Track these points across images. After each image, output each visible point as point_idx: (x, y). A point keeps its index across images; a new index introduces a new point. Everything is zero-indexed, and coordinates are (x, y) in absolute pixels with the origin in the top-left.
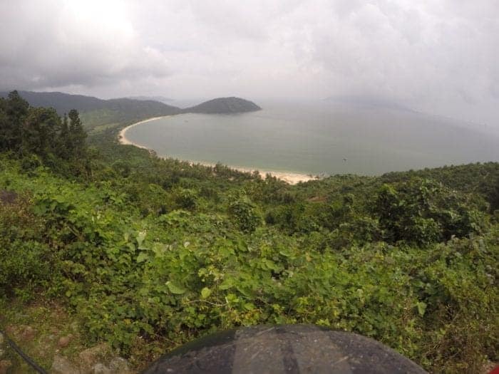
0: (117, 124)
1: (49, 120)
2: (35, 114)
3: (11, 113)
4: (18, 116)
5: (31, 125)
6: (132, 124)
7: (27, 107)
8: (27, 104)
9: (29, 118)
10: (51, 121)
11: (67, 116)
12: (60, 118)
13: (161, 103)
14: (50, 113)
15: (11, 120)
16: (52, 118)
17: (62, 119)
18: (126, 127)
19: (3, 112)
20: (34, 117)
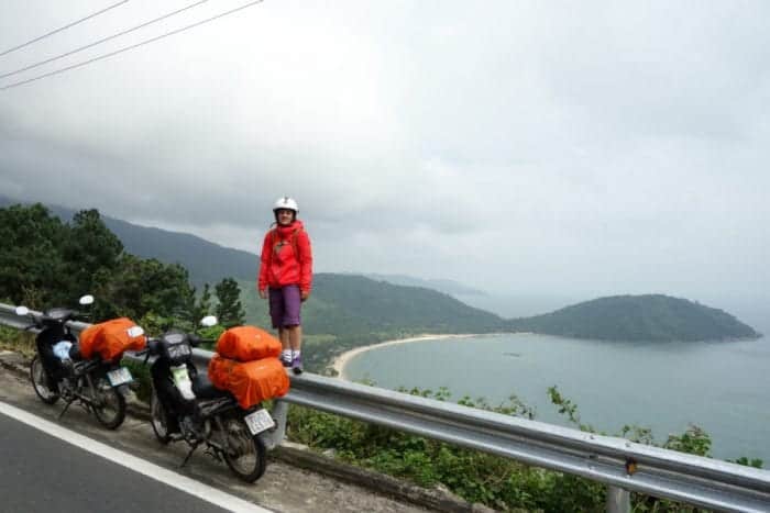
0: (330, 338)
1: (167, 291)
2: (137, 272)
3: (72, 256)
4: (92, 268)
5: (120, 293)
6: (367, 343)
7: (118, 252)
8: (119, 247)
9: (121, 277)
10: (174, 295)
11: (212, 290)
12: (193, 292)
13: (449, 298)
14: (172, 277)
15: (70, 272)
16: (175, 289)
17: (199, 296)
18: (351, 348)
19: (55, 251)
20: (133, 277)
